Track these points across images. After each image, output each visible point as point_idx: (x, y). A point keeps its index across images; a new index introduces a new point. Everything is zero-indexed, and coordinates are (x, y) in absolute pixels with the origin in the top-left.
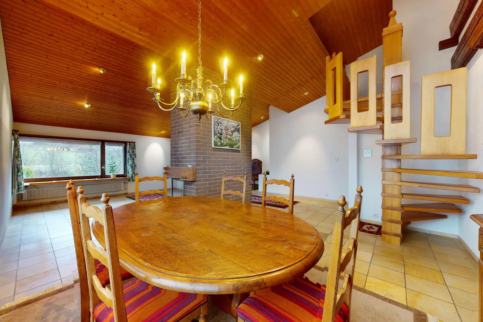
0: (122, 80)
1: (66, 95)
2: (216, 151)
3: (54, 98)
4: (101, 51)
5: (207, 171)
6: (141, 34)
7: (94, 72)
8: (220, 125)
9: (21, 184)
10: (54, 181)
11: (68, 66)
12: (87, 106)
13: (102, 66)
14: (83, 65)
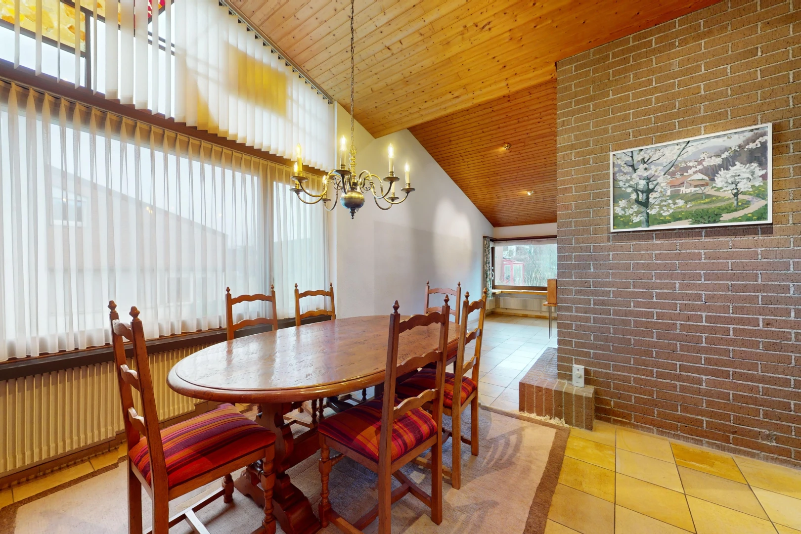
0: (534, 145)
1: (504, 188)
2: (630, 239)
3: (499, 196)
4: (488, 128)
5: (592, 288)
6: (457, 96)
7: (502, 153)
8: (642, 167)
9: (489, 290)
10: (523, 291)
11: (481, 160)
12: (529, 194)
13: (502, 142)
14: (490, 152)
